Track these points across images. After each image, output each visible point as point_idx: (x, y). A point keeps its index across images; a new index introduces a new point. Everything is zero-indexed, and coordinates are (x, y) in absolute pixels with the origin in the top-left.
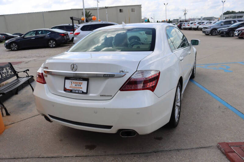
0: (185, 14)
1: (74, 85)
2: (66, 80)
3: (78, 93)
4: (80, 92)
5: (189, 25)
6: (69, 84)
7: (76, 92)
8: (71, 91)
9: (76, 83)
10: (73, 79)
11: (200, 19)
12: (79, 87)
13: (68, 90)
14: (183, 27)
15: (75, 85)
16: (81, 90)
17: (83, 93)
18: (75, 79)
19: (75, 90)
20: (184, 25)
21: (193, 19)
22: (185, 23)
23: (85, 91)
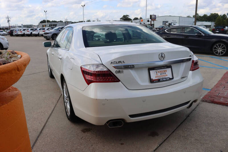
0: (8, 21)
1: (159, 74)
2: (151, 72)
3: (166, 80)
4: (167, 79)
5: (21, 32)
6: (154, 75)
7: (164, 80)
8: (159, 81)
9: (161, 72)
10: (158, 68)
11: (20, 27)
12: (164, 74)
13: (156, 80)
14: (14, 33)
15: (161, 74)
16: (166, 77)
17: (170, 79)
18: (160, 68)
19: (163, 79)
20: (16, 32)
21: (14, 26)
22: (16, 30)
23: (171, 77)
